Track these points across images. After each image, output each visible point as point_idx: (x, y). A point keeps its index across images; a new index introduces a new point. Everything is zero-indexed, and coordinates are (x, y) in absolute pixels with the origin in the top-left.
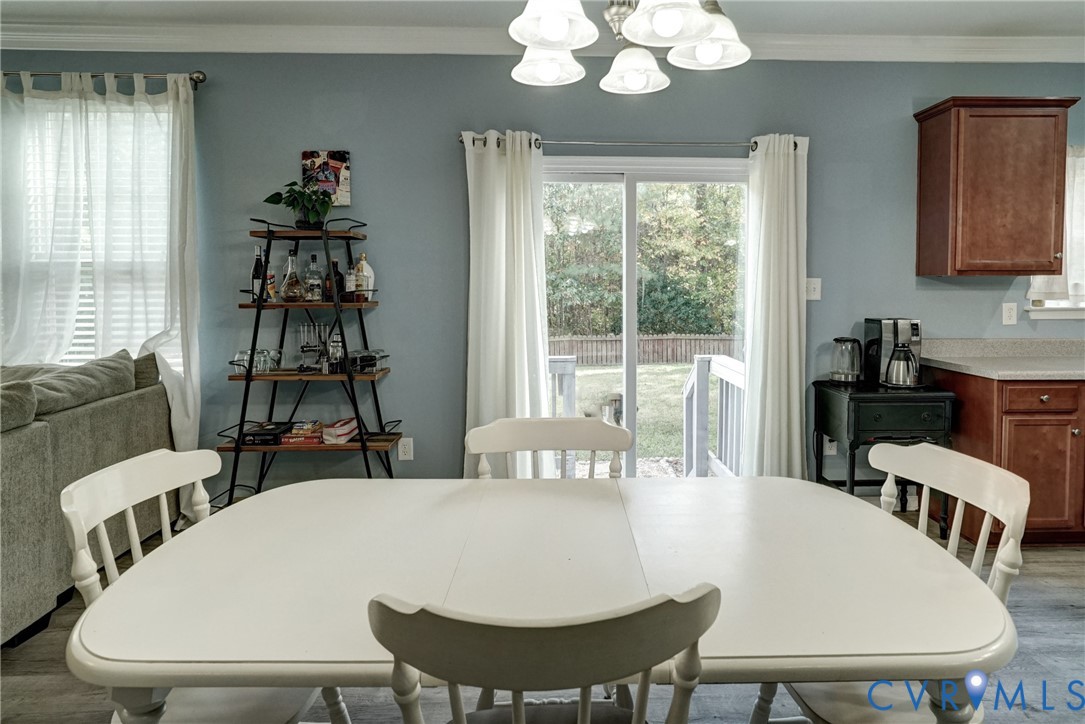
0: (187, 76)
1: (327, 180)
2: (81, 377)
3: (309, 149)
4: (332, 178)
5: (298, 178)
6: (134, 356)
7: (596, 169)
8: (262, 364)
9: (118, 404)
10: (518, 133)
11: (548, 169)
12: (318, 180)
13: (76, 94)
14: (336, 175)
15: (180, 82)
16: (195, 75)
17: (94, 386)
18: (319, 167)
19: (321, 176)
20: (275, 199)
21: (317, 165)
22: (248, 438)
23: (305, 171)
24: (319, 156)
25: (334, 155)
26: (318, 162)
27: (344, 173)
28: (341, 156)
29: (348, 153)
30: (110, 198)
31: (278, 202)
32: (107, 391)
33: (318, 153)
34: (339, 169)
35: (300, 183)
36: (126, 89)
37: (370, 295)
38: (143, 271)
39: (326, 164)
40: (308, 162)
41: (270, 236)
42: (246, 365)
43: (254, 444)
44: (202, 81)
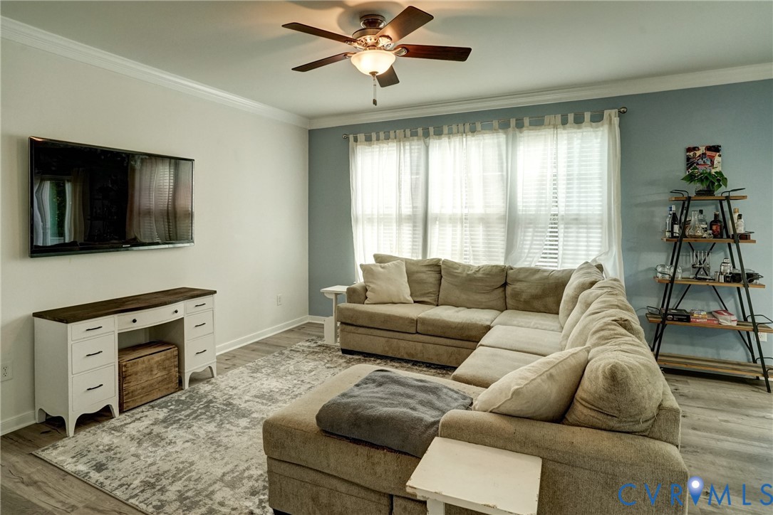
0: (617, 110)
1: (705, 164)
3: (691, 146)
4: (709, 163)
5: (683, 164)
12: (698, 164)
13: (552, 126)
14: (711, 161)
15: (612, 115)
16: (622, 110)
18: (699, 156)
19: (701, 162)
21: (697, 155)
22: (669, 316)
23: (688, 159)
24: (699, 150)
25: (709, 148)
26: (698, 153)
27: (717, 159)
28: (716, 149)
29: (720, 146)
31: (690, 180)
33: (698, 148)
34: (714, 157)
36: (579, 121)
39: (704, 154)
40: (691, 154)
42: (670, 274)
43: (673, 320)
44: (624, 112)
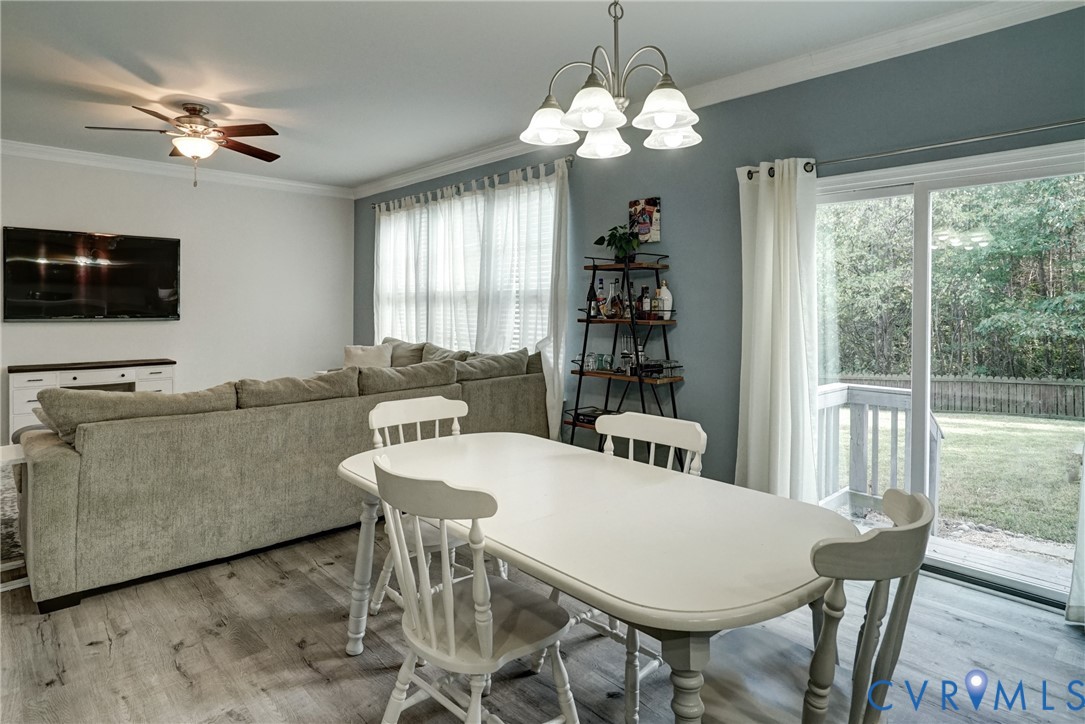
1: (645, 223)
2: (491, 361)
3: (633, 200)
4: (648, 220)
5: (626, 221)
6: (530, 353)
7: (880, 184)
8: (591, 364)
9: (509, 381)
10: (786, 160)
11: (823, 191)
12: (638, 223)
13: (515, 183)
14: (650, 218)
15: (560, 165)
16: (568, 158)
17: (495, 368)
18: (640, 212)
19: (641, 220)
20: (600, 241)
22: (581, 417)
23: (631, 216)
26: (639, 208)
27: (656, 215)
28: (653, 202)
29: (659, 199)
30: (528, 248)
31: (602, 244)
32: (505, 372)
34: (652, 212)
35: (628, 226)
37: (667, 316)
38: (541, 297)
39: (643, 209)
41: (595, 268)
42: (580, 363)
43: (584, 422)
44: (571, 162)
